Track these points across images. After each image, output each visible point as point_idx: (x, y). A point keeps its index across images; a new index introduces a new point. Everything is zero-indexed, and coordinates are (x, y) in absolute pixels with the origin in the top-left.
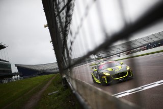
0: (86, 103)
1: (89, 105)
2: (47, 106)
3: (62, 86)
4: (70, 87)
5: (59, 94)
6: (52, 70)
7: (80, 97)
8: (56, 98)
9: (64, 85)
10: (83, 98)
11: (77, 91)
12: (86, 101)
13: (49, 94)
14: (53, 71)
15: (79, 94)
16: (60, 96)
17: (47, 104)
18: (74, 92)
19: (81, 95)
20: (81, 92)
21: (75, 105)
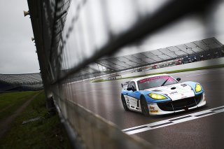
0: (80, 139)
1: (82, 142)
2: (19, 140)
3: (47, 110)
4: (58, 113)
5: (40, 123)
6: (33, 84)
7: (71, 130)
8: (35, 129)
9: (50, 110)
10: (75, 131)
11: (68, 120)
12: (79, 135)
13: (24, 122)
14: (34, 86)
15: (70, 124)
16: (41, 127)
17: (19, 138)
18: (63, 121)
19: (73, 127)
20: (73, 121)
21: (63, 141)
